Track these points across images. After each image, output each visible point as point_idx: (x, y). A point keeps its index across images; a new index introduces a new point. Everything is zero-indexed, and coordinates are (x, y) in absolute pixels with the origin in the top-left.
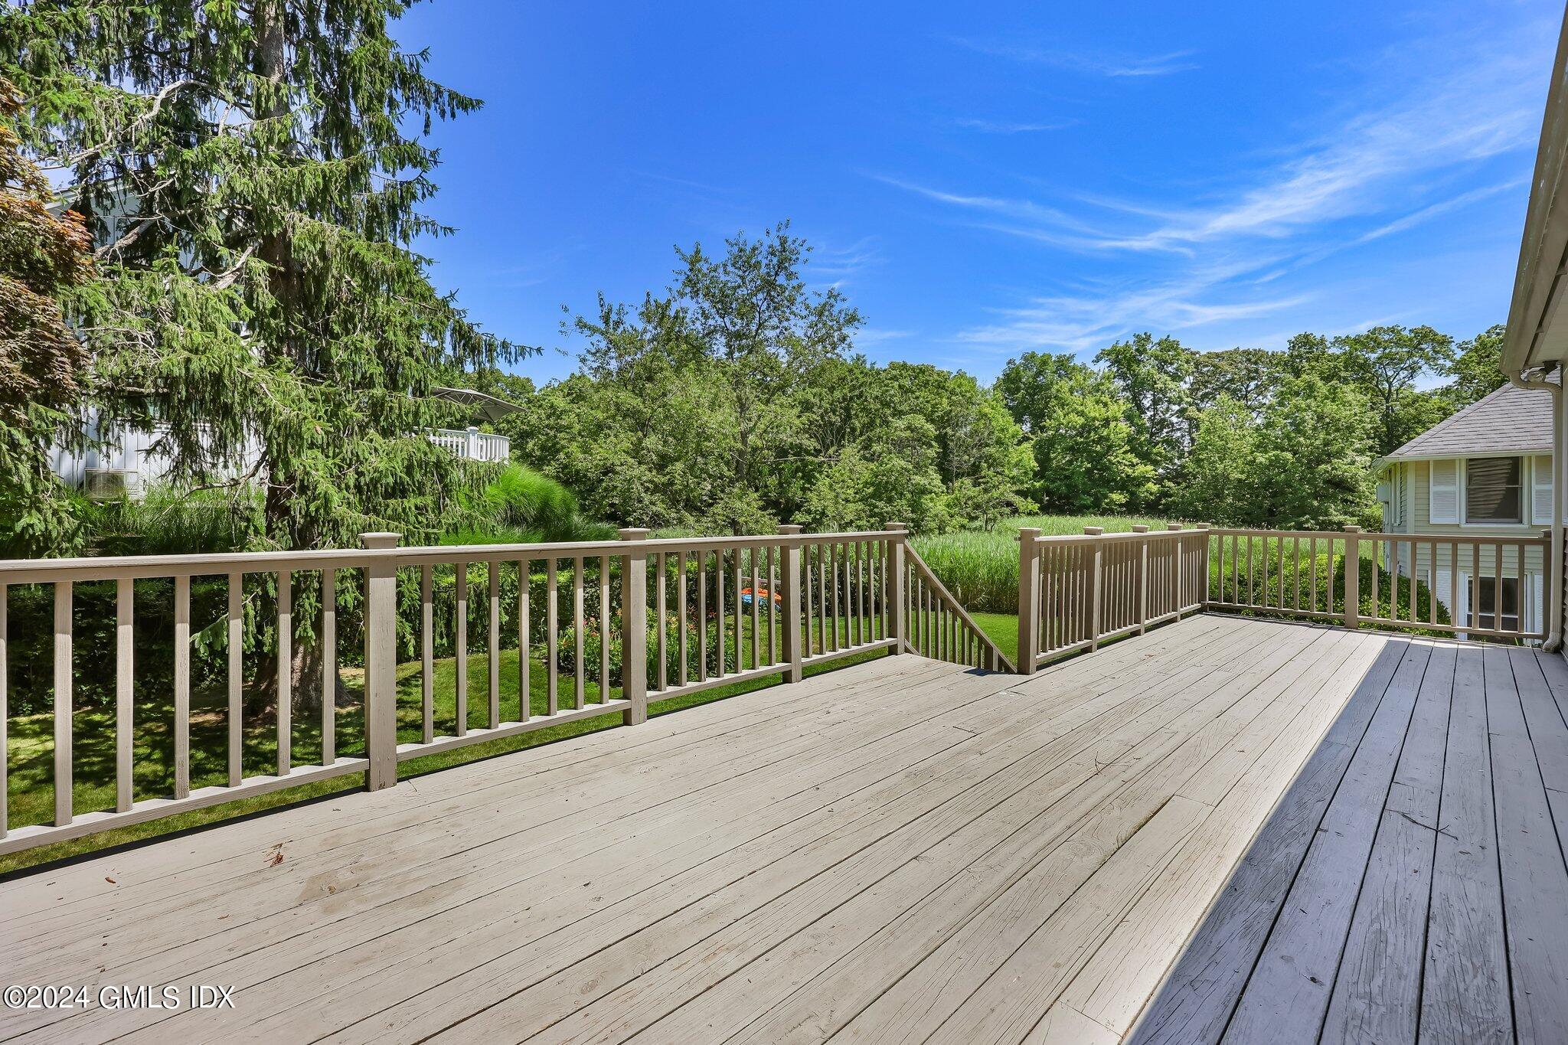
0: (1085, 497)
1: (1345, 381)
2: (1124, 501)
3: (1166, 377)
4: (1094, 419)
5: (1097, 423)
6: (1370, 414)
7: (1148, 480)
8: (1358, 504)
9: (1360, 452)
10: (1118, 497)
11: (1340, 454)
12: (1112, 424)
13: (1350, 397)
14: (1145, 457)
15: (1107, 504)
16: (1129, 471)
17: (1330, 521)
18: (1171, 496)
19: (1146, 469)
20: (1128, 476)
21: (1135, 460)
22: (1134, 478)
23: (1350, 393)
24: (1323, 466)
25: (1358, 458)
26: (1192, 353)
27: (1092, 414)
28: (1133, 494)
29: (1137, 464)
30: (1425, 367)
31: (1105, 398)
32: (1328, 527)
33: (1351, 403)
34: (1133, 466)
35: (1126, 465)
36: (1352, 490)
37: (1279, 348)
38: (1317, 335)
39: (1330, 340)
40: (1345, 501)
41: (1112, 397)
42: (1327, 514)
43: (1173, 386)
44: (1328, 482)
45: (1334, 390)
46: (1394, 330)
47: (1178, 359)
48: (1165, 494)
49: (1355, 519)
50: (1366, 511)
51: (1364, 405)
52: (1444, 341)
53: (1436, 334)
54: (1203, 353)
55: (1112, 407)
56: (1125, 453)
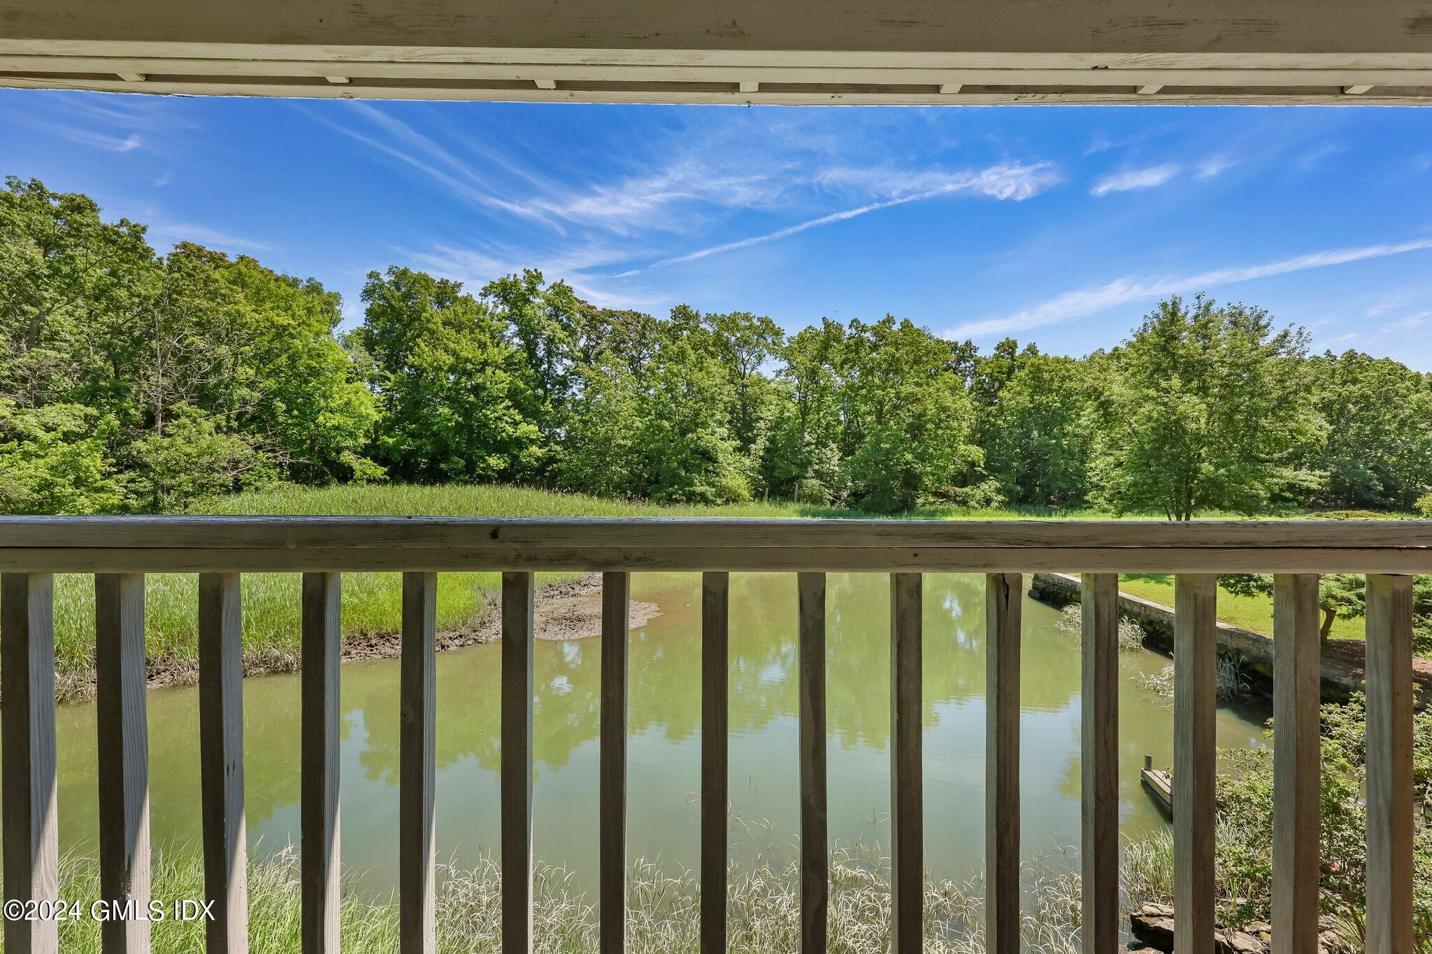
0: (456, 459)
1: (713, 355)
2: (502, 466)
3: (556, 325)
4: (467, 360)
5: (469, 366)
6: (728, 387)
7: (532, 442)
8: (718, 475)
9: (721, 424)
10: (496, 462)
11: (704, 425)
12: (489, 370)
13: (714, 369)
14: (530, 413)
15: (483, 469)
16: (510, 429)
17: (694, 492)
18: (556, 461)
19: (529, 429)
20: (510, 436)
21: (518, 418)
22: (517, 439)
23: (715, 366)
24: (690, 435)
25: (717, 430)
26: (588, 307)
27: (464, 354)
28: (515, 458)
29: (521, 422)
30: (768, 355)
31: (485, 338)
32: (692, 498)
33: (714, 374)
34: (515, 424)
35: (507, 422)
36: (714, 460)
37: (663, 316)
38: (693, 309)
39: (703, 315)
40: (707, 471)
41: (493, 337)
42: (691, 484)
43: (562, 336)
44: (694, 452)
45: (700, 360)
46: (747, 317)
47: (570, 308)
48: (552, 460)
49: (714, 490)
50: (724, 481)
51: (723, 378)
52: (778, 333)
53: (774, 325)
54: (599, 309)
55: (490, 349)
56: (508, 408)
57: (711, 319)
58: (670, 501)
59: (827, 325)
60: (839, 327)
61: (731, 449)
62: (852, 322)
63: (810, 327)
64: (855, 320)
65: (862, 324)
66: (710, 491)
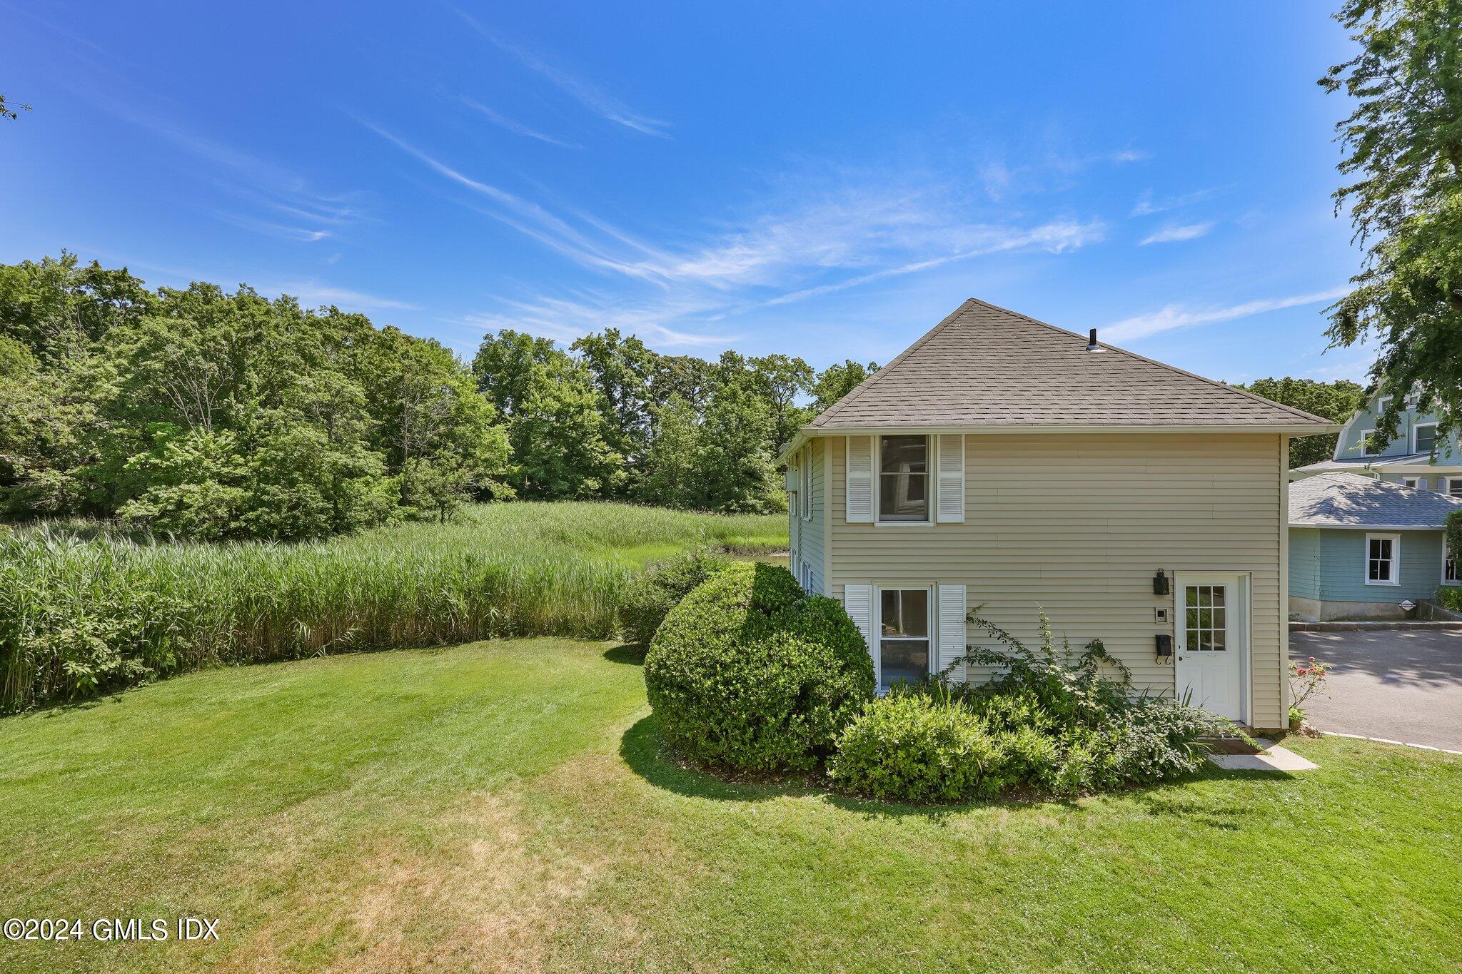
0: (563, 482)
1: (755, 393)
2: (597, 487)
3: (632, 373)
4: (569, 405)
5: (572, 409)
6: (770, 420)
7: (618, 467)
8: (763, 491)
9: (765, 449)
10: (593, 483)
11: (753, 450)
12: (586, 412)
13: (758, 405)
14: (616, 446)
15: (583, 489)
16: (601, 458)
17: (746, 504)
18: (636, 482)
19: (617, 457)
20: (601, 463)
21: (607, 448)
22: (606, 465)
23: (758, 402)
24: (742, 459)
25: (763, 454)
26: (653, 354)
27: (568, 400)
28: (605, 480)
29: (609, 452)
30: (800, 388)
31: (580, 386)
32: (746, 509)
33: (759, 410)
34: (605, 453)
35: (599, 452)
36: (760, 479)
37: (714, 360)
38: (739, 354)
39: (746, 359)
40: (755, 488)
41: (586, 386)
42: (745, 499)
43: (638, 382)
44: (745, 472)
45: (748, 398)
46: (782, 358)
47: (642, 358)
48: (632, 481)
49: (762, 502)
50: (769, 496)
51: (766, 413)
52: (809, 371)
53: (805, 365)
54: (661, 356)
55: (586, 395)
56: (598, 441)
57: (753, 361)
58: (729, 511)
59: (850, 366)
60: (860, 368)
61: (774, 470)
62: (871, 364)
63: (835, 365)
64: (873, 363)
65: (878, 366)
66: (759, 504)
